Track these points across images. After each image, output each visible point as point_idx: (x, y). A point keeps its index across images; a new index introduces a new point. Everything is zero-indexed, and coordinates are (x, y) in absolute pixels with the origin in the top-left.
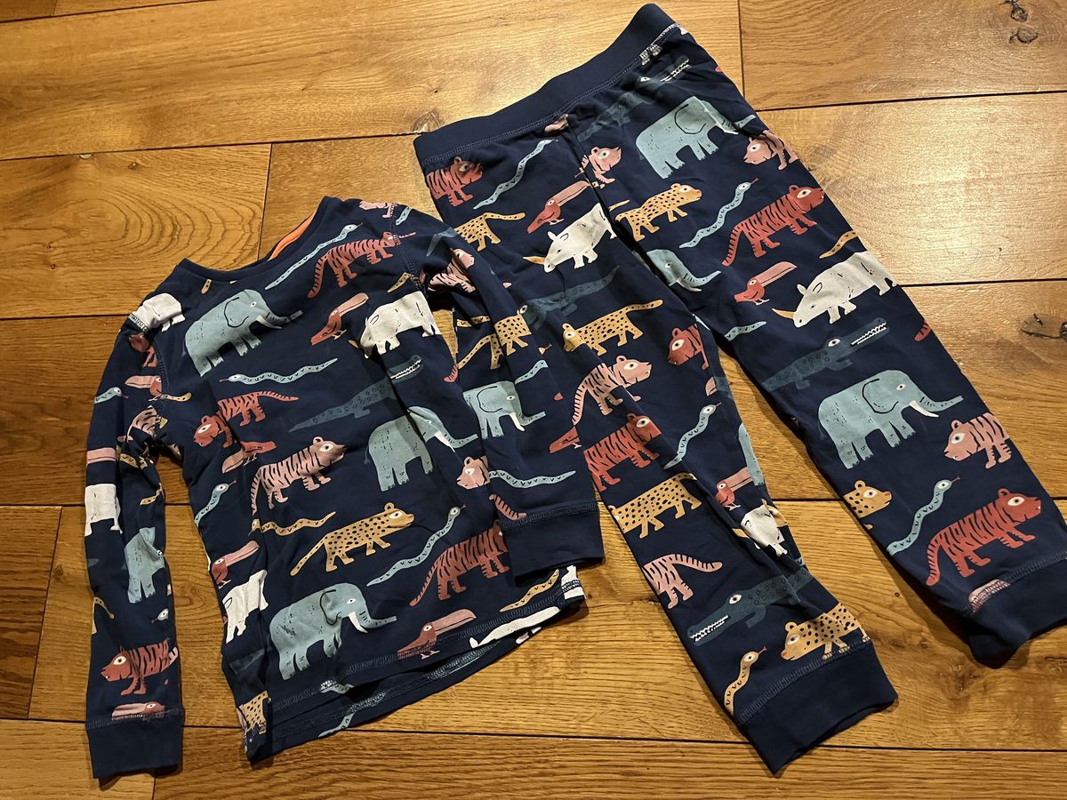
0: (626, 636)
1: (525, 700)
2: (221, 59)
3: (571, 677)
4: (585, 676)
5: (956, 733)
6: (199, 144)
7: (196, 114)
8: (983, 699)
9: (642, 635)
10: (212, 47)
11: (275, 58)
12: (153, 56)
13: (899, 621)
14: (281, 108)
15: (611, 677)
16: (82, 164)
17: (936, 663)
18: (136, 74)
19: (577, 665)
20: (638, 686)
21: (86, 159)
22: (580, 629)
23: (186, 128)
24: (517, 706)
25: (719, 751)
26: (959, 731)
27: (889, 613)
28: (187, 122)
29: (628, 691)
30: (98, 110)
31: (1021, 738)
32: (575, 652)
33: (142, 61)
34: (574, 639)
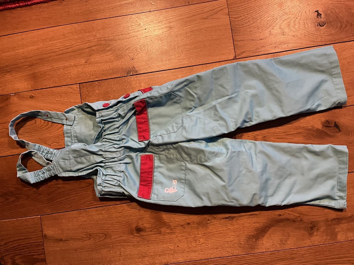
0: (220, 229)
1: (195, 251)
2: (53, 52)
3: (206, 243)
4: (211, 242)
5: (311, 242)
6: (53, 86)
7: (49, 75)
8: (317, 232)
9: (225, 228)
10: (48, 48)
11: (72, 50)
12: (27, 53)
13: (295, 215)
14: (79, 70)
15: (218, 241)
16: (12, 98)
17: (305, 224)
18: (22, 61)
19: (208, 239)
20: (226, 242)
21: (13, 96)
22: (207, 229)
23: (46, 81)
24: (193, 253)
25: (249, 256)
26: (311, 241)
27: (292, 213)
28: (46, 78)
29: (223, 244)
30: (12, 76)
31: (328, 241)
32: (207, 236)
33: (23, 55)
34: (206, 232)
